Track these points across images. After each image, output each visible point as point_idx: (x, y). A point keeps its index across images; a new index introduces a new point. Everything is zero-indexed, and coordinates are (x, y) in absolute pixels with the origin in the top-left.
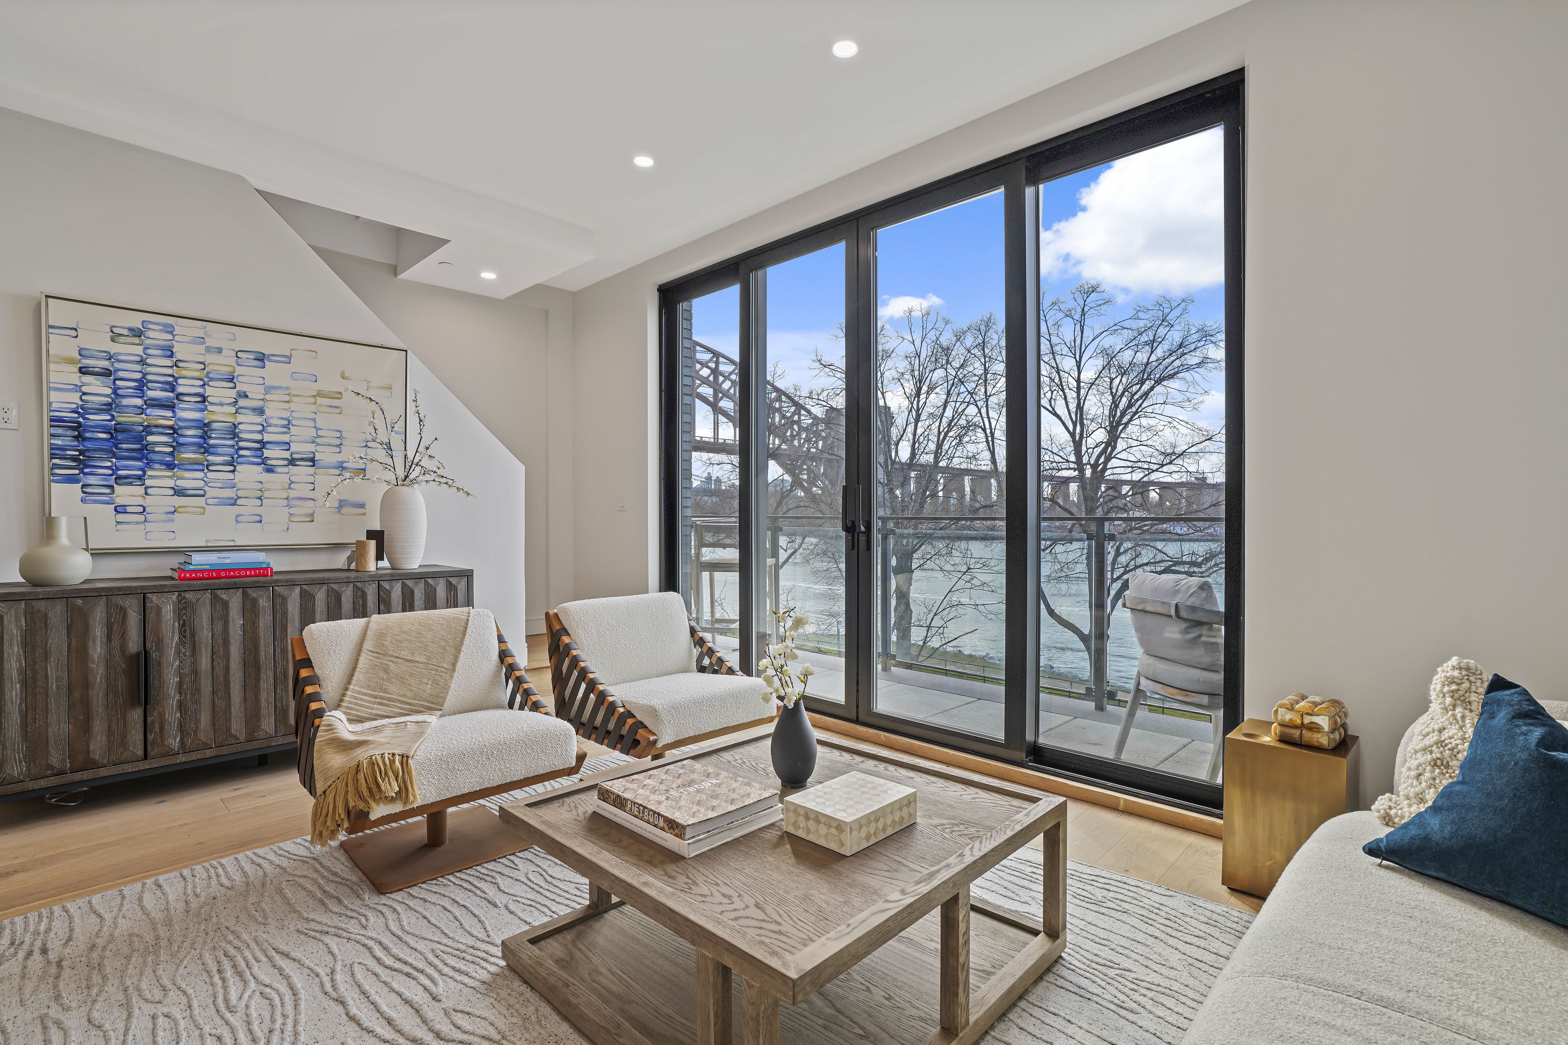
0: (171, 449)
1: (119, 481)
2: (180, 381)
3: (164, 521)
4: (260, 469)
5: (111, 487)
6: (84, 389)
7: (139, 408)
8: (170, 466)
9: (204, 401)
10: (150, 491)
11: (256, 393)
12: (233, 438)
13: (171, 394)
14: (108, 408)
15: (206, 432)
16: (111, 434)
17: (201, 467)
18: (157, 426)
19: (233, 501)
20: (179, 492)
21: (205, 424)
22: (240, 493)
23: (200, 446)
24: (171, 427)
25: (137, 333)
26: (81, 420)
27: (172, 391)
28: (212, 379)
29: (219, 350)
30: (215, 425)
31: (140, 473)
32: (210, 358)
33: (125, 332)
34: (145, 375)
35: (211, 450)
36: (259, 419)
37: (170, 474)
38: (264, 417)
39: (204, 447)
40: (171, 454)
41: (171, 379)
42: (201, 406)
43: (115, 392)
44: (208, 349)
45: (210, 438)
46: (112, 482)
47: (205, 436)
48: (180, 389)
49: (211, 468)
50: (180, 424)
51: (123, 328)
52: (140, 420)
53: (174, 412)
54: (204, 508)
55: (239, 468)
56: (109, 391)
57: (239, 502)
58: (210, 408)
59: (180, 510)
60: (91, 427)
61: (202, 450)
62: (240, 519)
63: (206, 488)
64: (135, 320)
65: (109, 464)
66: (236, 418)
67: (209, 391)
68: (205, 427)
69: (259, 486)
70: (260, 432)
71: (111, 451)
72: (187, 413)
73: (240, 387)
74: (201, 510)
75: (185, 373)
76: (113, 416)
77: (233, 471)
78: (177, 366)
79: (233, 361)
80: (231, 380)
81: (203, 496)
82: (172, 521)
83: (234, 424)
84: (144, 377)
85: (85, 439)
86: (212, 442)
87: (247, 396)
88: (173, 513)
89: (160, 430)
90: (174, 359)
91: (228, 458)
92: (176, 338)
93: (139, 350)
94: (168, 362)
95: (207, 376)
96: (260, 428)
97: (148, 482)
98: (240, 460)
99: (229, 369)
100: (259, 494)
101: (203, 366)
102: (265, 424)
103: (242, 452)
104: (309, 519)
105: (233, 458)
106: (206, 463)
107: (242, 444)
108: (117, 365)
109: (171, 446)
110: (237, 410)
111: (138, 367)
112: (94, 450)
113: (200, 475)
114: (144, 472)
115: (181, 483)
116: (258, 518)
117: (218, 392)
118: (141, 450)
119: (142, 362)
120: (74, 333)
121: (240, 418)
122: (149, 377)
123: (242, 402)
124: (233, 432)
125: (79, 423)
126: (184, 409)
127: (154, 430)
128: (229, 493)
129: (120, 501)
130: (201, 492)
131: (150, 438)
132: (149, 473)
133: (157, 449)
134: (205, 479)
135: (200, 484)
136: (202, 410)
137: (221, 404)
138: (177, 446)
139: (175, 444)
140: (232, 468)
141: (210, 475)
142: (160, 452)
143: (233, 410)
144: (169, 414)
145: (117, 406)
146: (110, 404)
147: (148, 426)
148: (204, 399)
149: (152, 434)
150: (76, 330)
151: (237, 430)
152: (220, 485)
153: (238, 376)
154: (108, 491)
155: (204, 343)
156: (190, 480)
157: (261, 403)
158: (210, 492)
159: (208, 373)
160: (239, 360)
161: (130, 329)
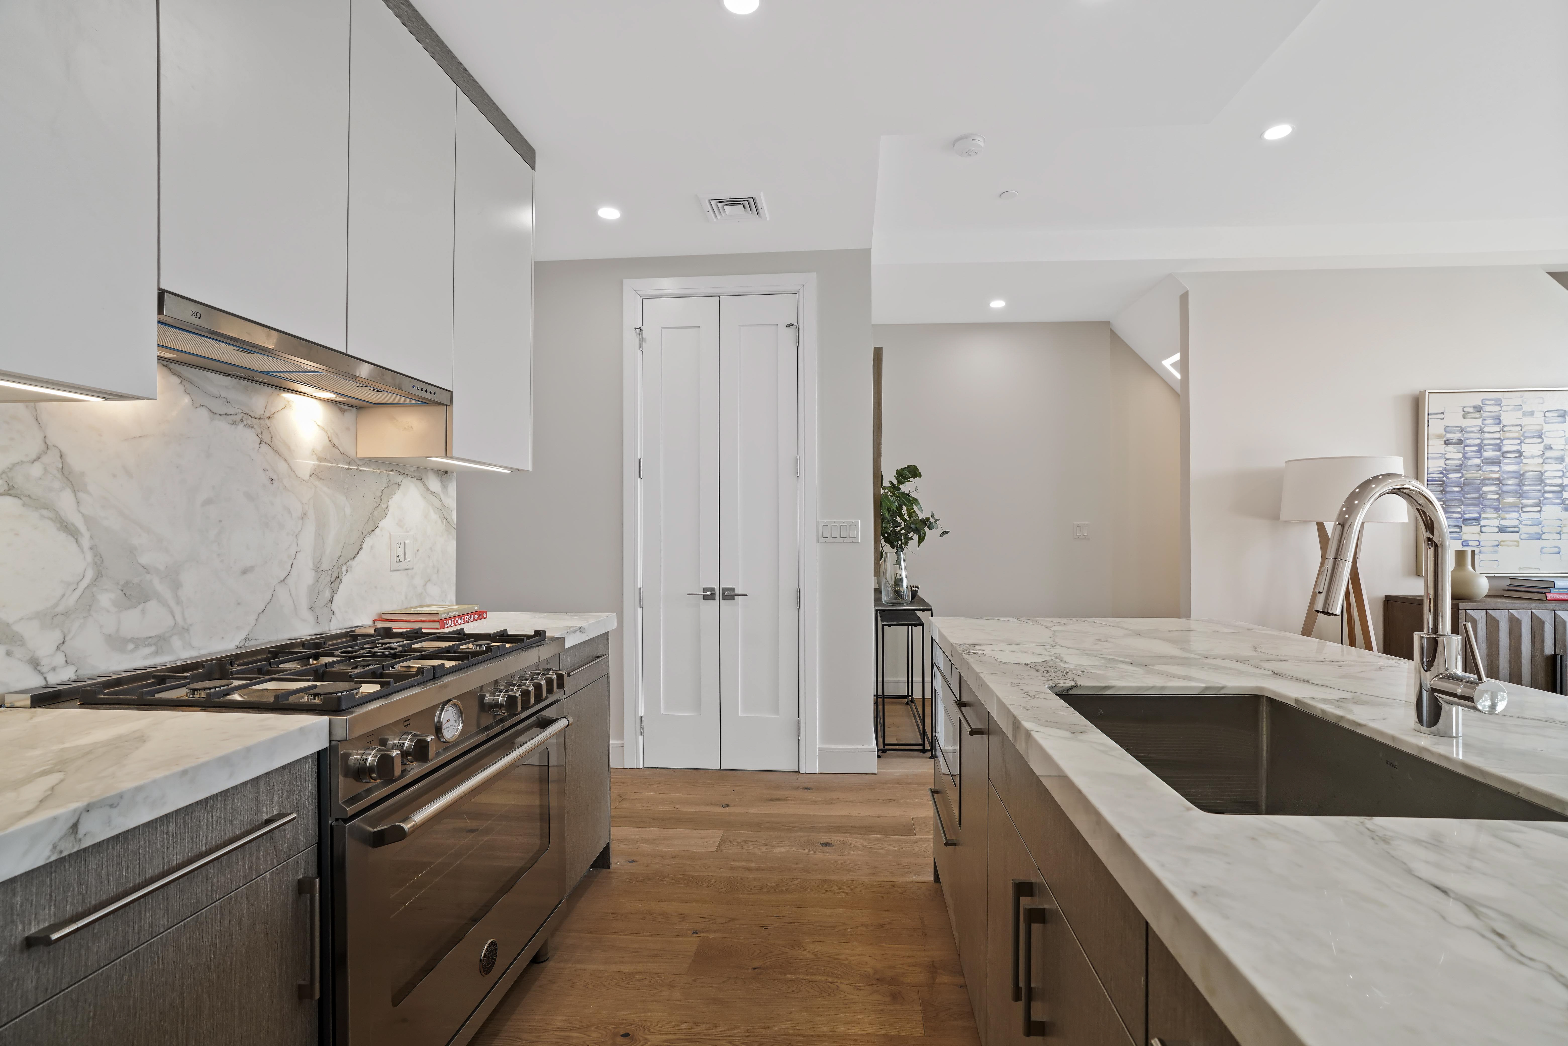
0: (1497, 496)
1: (1465, 522)
2: (1505, 442)
3: (1491, 553)
4: (1559, 508)
5: (1460, 527)
6: (1447, 456)
7: (1479, 466)
8: (1496, 510)
9: (1520, 456)
10: (1483, 529)
11: (1558, 444)
12: (1540, 484)
13: (1498, 453)
14: (1461, 468)
15: (1521, 481)
16: (1461, 487)
17: (1517, 509)
18: (1489, 479)
19: (1539, 536)
20: (1502, 530)
21: (1521, 474)
22: (1545, 529)
23: (1516, 492)
24: (1498, 479)
25: (1478, 409)
26: (1444, 478)
27: (1499, 451)
28: (1526, 438)
29: (1532, 413)
30: (1528, 475)
31: (1478, 515)
32: (1526, 421)
33: (1471, 410)
34: (1482, 440)
35: (1524, 495)
36: (1560, 467)
37: (1496, 515)
38: (1564, 464)
39: (1520, 493)
40: (1498, 499)
41: (1498, 441)
42: (1518, 460)
43: (1464, 456)
44: (1525, 414)
45: (1524, 485)
46: (1461, 524)
47: (1520, 484)
48: (1505, 449)
49: (1524, 509)
50: (1505, 476)
51: (1470, 407)
52: (1479, 475)
53: (1500, 467)
54: (1518, 542)
55: (1544, 508)
56: (1460, 455)
57: (1544, 536)
58: (1525, 461)
59: (1502, 543)
60: (1451, 483)
61: (1518, 496)
62: (1544, 550)
63: (1520, 526)
64: (1479, 400)
65: (1459, 510)
66: (1543, 467)
67: (1524, 447)
68: (1520, 477)
69: (1559, 523)
70: (1560, 477)
71: (1461, 500)
72: (1509, 467)
73: (1547, 441)
74: (1516, 543)
75: (1508, 435)
76: (1462, 474)
77: (1540, 511)
78: (1503, 431)
79: (1541, 420)
80: (1540, 437)
81: (1518, 532)
82: (1496, 552)
83: (1541, 473)
84: (1482, 442)
85: (1447, 492)
86: (1525, 488)
87: (1551, 448)
88: (1497, 546)
89: (1491, 482)
90: (1501, 425)
91: (1536, 501)
92: (1504, 408)
93: (1479, 422)
94: (1497, 428)
95: (1523, 436)
96: (1561, 474)
97: (1483, 523)
98: (1545, 502)
99: (1539, 427)
100: (1559, 529)
101: (1520, 428)
102: (1565, 470)
103: (1547, 495)
105: (1540, 500)
106: (1520, 506)
107: (1547, 488)
108: (1465, 435)
109: (1498, 494)
110: (1544, 460)
111: (1478, 435)
112: (1451, 500)
113: (1516, 515)
114: (1480, 515)
115: (1504, 523)
116: (1557, 550)
117: (1530, 448)
118: (1479, 498)
119: (1481, 431)
120: (1440, 416)
121: (1546, 467)
122: (1485, 442)
123: (1548, 454)
124: (1540, 479)
125: (1443, 481)
126: (1507, 464)
127: (1487, 482)
128: (1536, 529)
129: (1465, 537)
130: (1517, 529)
131: (1485, 489)
132: (1484, 515)
133: (1489, 497)
134: (1520, 519)
135: (1516, 522)
136: (1519, 463)
137: (1532, 457)
138: (1501, 494)
139: (1500, 492)
140: (1539, 509)
141: (1524, 515)
142: (1490, 499)
143: (1540, 461)
144: (1496, 468)
145: (1466, 466)
146: (1461, 465)
147: (1483, 479)
148: (1520, 454)
149: (1485, 485)
150: (1443, 413)
151: (1544, 477)
152: (1530, 523)
153: (1545, 432)
154: (1457, 530)
155: (1522, 409)
156: (1510, 520)
157: (1562, 453)
158: (1524, 529)
159: (1524, 433)
160: (1547, 419)
161: (1475, 407)
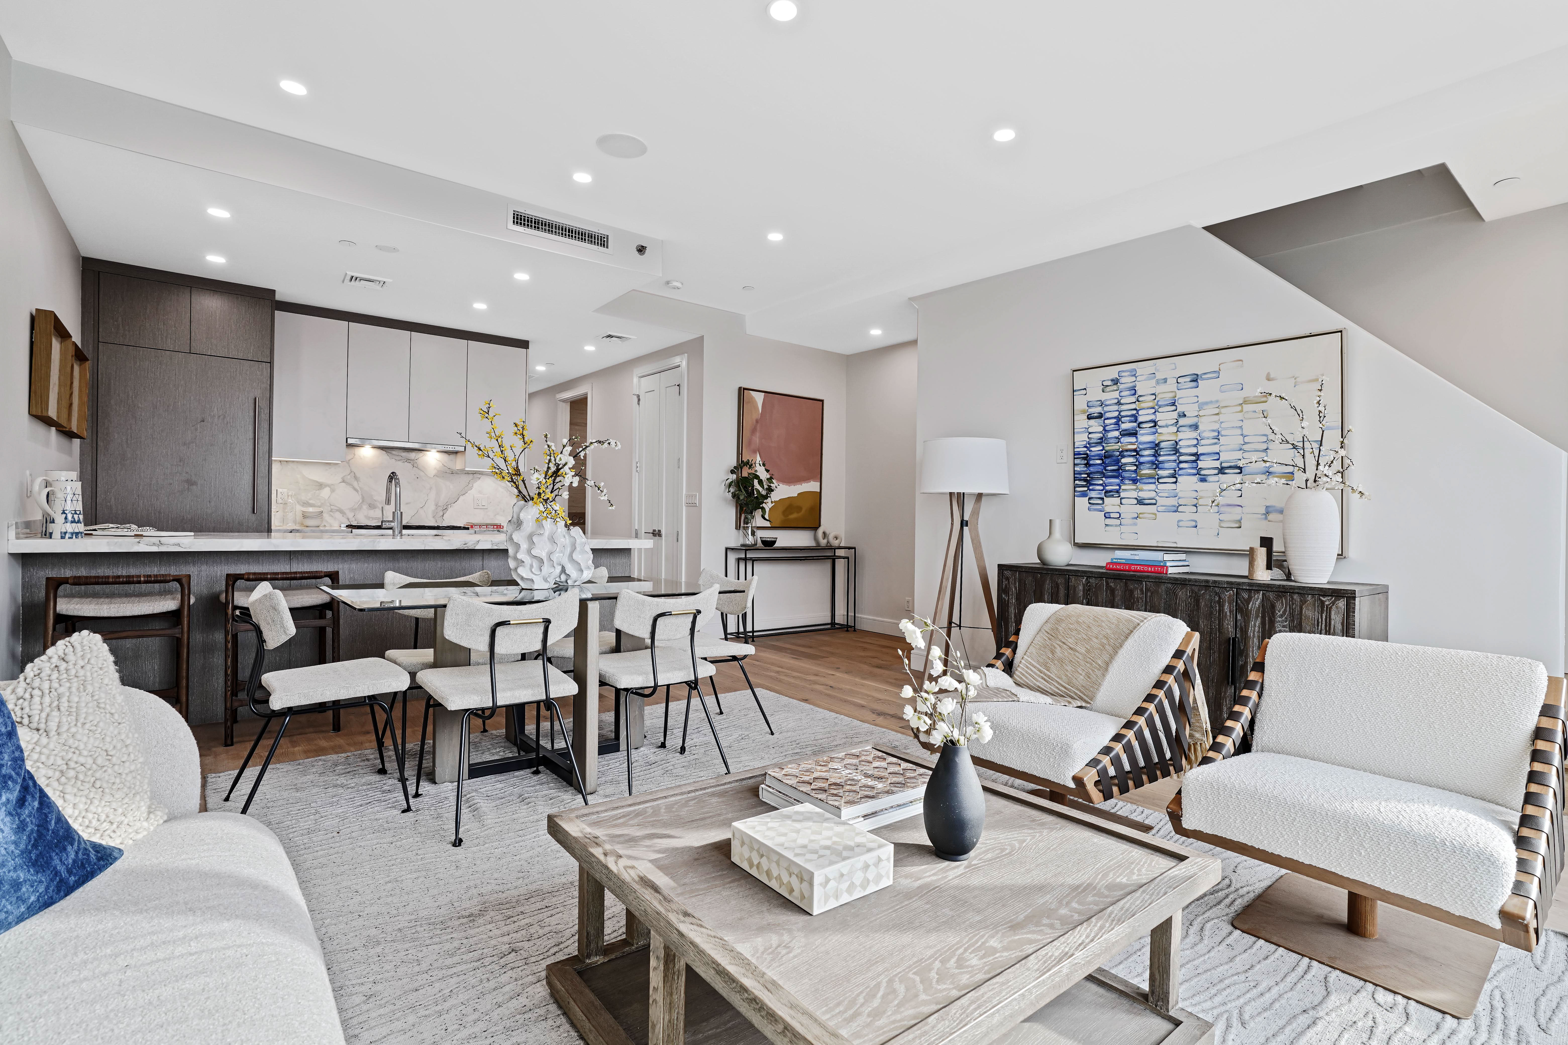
0: (1135, 468)
1: (1108, 494)
2: (1140, 412)
3: (1131, 525)
4: (1195, 478)
5: (1102, 499)
6: (1090, 430)
7: (1117, 438)
8: (1135, 481)
9: (1155, 426)
10: (1123, 501)
11: (1191, 410)
12: (1175, 454)
13: (1135, 424)
14: (1101, 441)
15: (1156, 451)
16: (1102, 460)
17: (1153, 481)
18: (1127, 451)
19: (1175, 508)
20: (1140, 502)
21: (1156, 445)
22: (1181, 502)
23: (1153, 463)
24: (1135, 450)
25: (1116, 382)
26: (1088, 452)
27: (1135, 422)
28: (1160, 407)
29: (1165, 380)
30: (1163, 445)
31: (1118, 487)
32: (1159, 389)
33: (1109, 383)
34: (1120, 412)
35: (1160, 465)
36: (1194, 434)
37: (1134, 487)
38: (1198, 432)
39: (1156, 464)
40: (1135, 471)
41: (1134, 412)
42: (1153, 430)
43: (1104, 429)
44: (1158, 382)
45: (1159, 455)
46: (1103, 496)
47: (1156, 455)
48: (1140, 419)
49: (1160, 481)
50: (1141, 447)
51: (1108, 380)
52: (1117, 447)
53: (1137, 438)
54: (1155, 514)
55: (1180, 479)
56: (1102, 429)
57: (1180, 509)
58: (1160, 430)
59: (1141, 516)
60: (1093, 456)
61: (1154, 466)
62: (1181, 524)
63: (1157, 498)
64: (1113, 372)
65: (1101, 482)
66: (1177, 436)
67: (1159, 416)
68: (1156, 447)
69: (1195, 494)
70: (1195, 446)
71: (1102, 473)
72: (1145, 437)
73: (1180, 409)
74: (1154, 516)
75: (1143, 405)
76: (1103, 446)
77: (1176, 482)
78: (1138, 401)
79: (1174, 387)
80: (1173, 404)
81: (1155, 504)
82: (1135, 524)
83: (1176, 442)
84: (1119, 414)
85: (1090, 465)
86: (1161, 459)
87: (1185, 416)
88: (1136, 518)
89: (1129, 453)
90: (1137, 396)
91: (1172, 472)
92: (1138, 379)
93: (1116, 394)
94: (1133, 399)
95: (1157, 405)
96: (1195, 442)
97: (1122, 495)
98: (1181, 472)
99: (1172, 395)
100: (1195, 501)
101: (1154, 397)
102: (1199, 438)
103: (1182, 465)
104: (1237, 525)
105: (1175, 471)
106: (1157, 477)
107: (1182, 458)
108: (1106, 409)
109: (1135, 465)
110: (1178, 428)
111: (1116, 408)
112: (1094, 473)
113: (1153, 487)
114: (1120, 487)
115: (1142, 495)
116: (1194, 524)
117: (1166, 417)
118: (1118, 470)
119: (1119, 403)
120: (1084, 392)
121: (1181, 436)
122: (1123, 414)
123: (1182, 421)
124: (1176, 449)
125: (1087, 454)
126: (1143, 435)
127: (1125, 453)
128: (1173, 502)
129: (1107, 509)
130: (1154, 501)
131: (1124, 461)
132: (1123, 487)
133: (1127, 468)
134: (1157, 490)
135: (1153, 494)
136: (1154, 433)
137: (1167, 426)
138: (1138, 465)
139: (1137, 463)
140: (1174, 480)
141: (1160, 486)
142: (1129, 470)
143: (1175, 429)
144: (1133, 439)
145: (1106, 439)
146: (1101, 438)
147: (1122, 451)
148: (1155, 423)
149: (1123, 457)
150: (1085, 389)
151: (1178, 447)
152: (1166, 495)
153: (1179, 399)
154: (1101, 502)
155: (1155, 377)
156: (1147, 491)
157: (1196, 419)
158: (1161, 501)
159: (1158, 401)
160: (1179, 385)
161: (1112, 380)
